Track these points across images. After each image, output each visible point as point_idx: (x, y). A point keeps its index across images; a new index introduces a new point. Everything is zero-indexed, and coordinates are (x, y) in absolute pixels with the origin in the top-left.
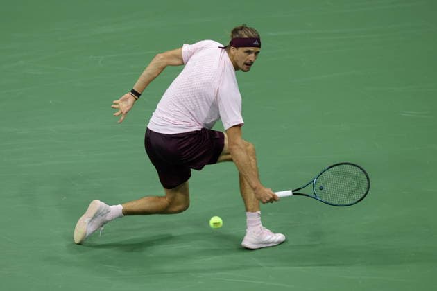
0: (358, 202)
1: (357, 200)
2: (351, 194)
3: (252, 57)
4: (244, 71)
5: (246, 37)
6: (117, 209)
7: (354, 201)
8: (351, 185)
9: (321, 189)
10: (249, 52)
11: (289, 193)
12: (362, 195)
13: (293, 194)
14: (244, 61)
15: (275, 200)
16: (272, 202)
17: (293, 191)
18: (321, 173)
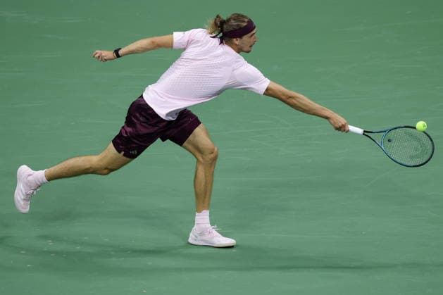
0: (414, 166)
3: (254, 39)
7: (412, 164)
8: (416, 150)
9: (389, 141)
11: (360, 131)
13: (364, 134)
14: (249, 45)
17: (364, 131)
18: (396, 128)
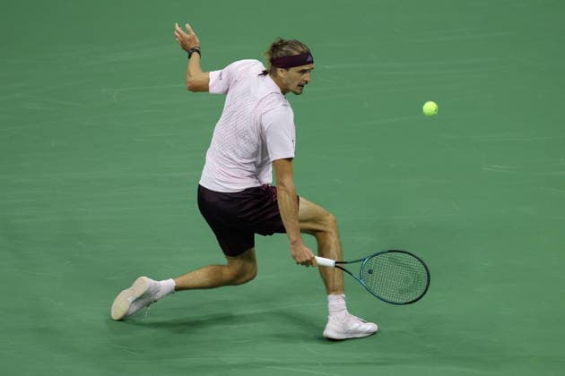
0: (406, 304)
1: (406, 301)
2: (401, 292)
3: (306, 77)
4: (297, 94)
5: (296, 53)
6: (169, 284)
7: (404, 302)
8: (407, 280)
9: (370, 272)
10: (304, 72)
11: (331, 262)
12: (414, 298)
13: (336, 266)
14: (297, 83)
15: (312, 264)
16: (307, 266)
17: (336, 263)
18: (377, 255)
